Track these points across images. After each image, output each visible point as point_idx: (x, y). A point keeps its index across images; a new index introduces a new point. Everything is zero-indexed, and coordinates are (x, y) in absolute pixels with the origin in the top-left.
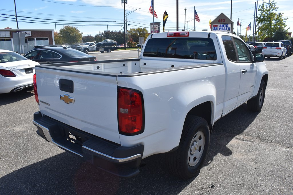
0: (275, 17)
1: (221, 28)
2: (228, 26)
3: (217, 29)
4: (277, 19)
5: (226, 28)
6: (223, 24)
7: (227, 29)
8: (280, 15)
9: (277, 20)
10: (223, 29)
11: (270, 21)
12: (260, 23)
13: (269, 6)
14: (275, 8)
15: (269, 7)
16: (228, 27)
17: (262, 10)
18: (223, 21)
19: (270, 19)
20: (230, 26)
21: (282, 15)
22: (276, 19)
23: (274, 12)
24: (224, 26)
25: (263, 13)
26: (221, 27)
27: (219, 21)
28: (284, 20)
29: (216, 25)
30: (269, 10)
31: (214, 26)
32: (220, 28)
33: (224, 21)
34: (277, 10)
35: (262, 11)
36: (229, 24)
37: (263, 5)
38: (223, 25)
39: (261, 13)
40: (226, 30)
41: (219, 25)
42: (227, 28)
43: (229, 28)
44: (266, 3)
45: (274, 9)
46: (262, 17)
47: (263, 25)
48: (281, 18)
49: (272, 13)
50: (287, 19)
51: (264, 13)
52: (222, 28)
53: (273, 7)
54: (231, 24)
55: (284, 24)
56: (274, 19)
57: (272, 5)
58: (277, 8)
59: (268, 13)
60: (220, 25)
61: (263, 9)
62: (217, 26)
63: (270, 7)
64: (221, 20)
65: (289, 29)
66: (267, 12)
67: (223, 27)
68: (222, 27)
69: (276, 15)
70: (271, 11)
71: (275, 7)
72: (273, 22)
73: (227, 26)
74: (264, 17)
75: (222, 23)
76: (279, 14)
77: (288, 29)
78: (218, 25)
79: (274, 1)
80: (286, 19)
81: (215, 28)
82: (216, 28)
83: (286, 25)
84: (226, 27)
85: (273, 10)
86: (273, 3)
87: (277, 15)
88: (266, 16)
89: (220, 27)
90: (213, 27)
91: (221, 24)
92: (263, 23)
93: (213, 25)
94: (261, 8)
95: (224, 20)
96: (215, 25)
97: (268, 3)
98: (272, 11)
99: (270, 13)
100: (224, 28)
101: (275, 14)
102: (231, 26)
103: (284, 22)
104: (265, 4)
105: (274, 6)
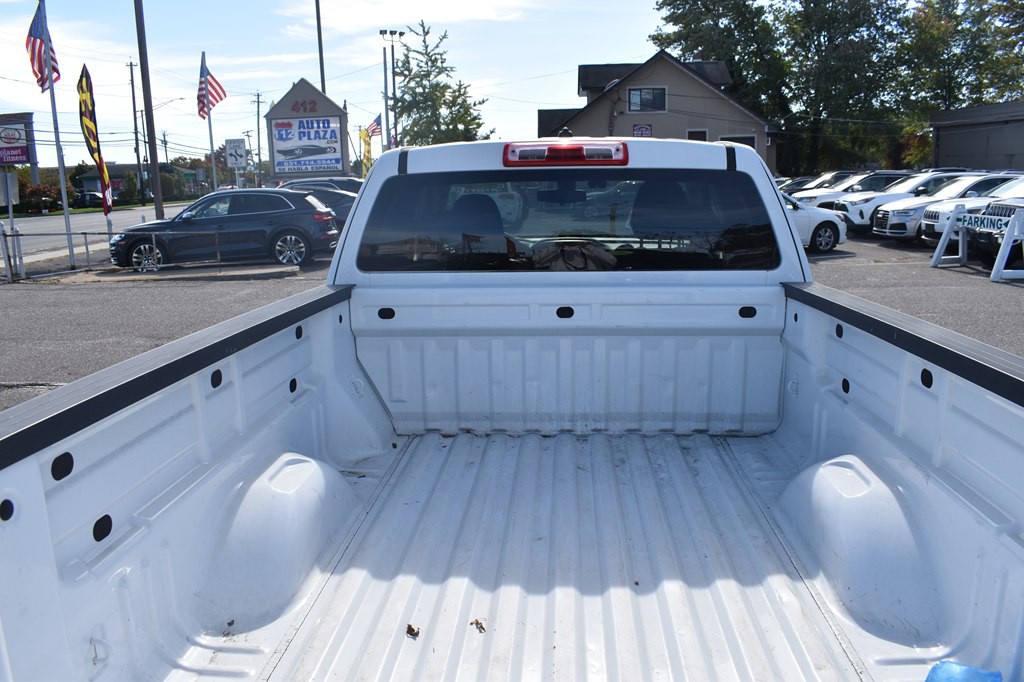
0: (448, 96)
1: (304, 133)
2: (329, 127)
3: (290, 136)
4: (453, 103)
5: (322, 134)
6: (309, 119)
7: (328, 136)
8: (461, 91)
9: (454, 105)
10: (312, 136)
11: (435, 109)
12: (405, 116)
13: (424, 60)
14: (446, 69)
15: (427, 63)
16: (329, 131)
17: (406, 73)
18: (309, 107)
19: (434, 103)
20: (335, 125)
21: (468, 89)
22: (451, 102)
23: (442, 79)
24: (315, 125)
25: (408, 82)
26: (306, 130)
27: (296, 107)
28: (475, 105)
29: (286, 121)
30: (428, 75)
31: (277, 125)
32: (300, 133)
33: (313, 110)
34: (451, 74)
35: (406, 76)
36: (331, 119)
37: (407, 57)
38: (312, 124)
39: (402, 84)
40: (324, 138)
41: (295, 123)
42: (326, 132)
43: (333, 131)
44: (414, 51)
45: (442, 70)
46: (407, 97)
47: (415, 123)
48: (465, 101)
49: (438, 84)
50: (483, 102)
51: (412, 84)
52: (309, 132)
53: (439, 64)
54: (338, 118)
55: (475, 118)
56: (445, 103)
57: (433, 58)
58: (451, 68)
59: (425, 82)
60: (301, 122)
61: (410, 71)
62: (289, 125)
63: (430, 63)
64: (300, 103)
65: (491, 132)
66: (421, 80)
67: (313, 127)
68: (308, 127)
69: (449, 90)
70: (432, 77)
71: (445, 65)
72: (444, 111)
73: (324, 127)
74: (414, 94)
75: (307, 114)
76: (457, 87)
77: (489, 133)
78: (291, 121)
79: (437, 46)
80: (480, 103)
81: (284, 132)
82: (287, 134)
83: (481, 121)
84: (322, 129)
85: (439, 73)
86: (436, 51)
87: (451, 90)
88: (421, 94)
89: (302, 130)
90: (274, 129)
91: (304, 120)
92: (415, 116)
93: (274, 122)
94: (403, 67)
95: (314, 103)
96: (280, 121)
97: (423, 54)
98: (436, 77)
99: (431, 86)
100: (317, 132)
101: (447, 87)
102: (339, 125)
103: (475, 114)
104: (411, 55)
105: (442, 62)
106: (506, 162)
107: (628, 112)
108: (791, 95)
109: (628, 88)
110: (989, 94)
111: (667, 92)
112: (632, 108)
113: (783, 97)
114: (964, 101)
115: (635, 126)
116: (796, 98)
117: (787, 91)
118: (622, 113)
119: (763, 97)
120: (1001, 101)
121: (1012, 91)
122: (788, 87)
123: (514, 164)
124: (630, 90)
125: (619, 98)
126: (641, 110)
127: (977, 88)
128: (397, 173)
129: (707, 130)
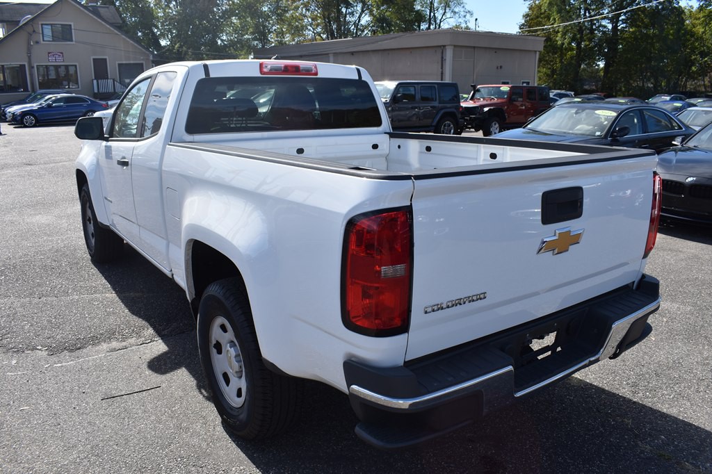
106: (261, 72)
107: (42, 42)
108: (159, 33)
109: (40, 23)
110: (287, 38)
111: (73, 28)
112: (45, 39)
113: (154, 34)
114: (273, 42)
115: (49, 53)
116: (163, 35)
117: (156, 30)
118: (37, 42)
119: (140, 34)
120: (294, 43)
121: (299, 36)
122: (157, 28)
123: (265, 73)
124: (42, 24)
125: (34, 31)
126: (53, 41)
127: (281, 34)
128: (204, 77)
129: (107, 57)
